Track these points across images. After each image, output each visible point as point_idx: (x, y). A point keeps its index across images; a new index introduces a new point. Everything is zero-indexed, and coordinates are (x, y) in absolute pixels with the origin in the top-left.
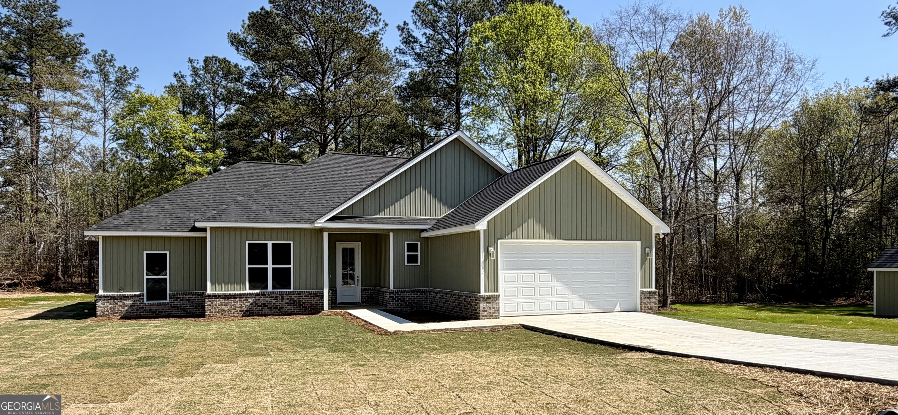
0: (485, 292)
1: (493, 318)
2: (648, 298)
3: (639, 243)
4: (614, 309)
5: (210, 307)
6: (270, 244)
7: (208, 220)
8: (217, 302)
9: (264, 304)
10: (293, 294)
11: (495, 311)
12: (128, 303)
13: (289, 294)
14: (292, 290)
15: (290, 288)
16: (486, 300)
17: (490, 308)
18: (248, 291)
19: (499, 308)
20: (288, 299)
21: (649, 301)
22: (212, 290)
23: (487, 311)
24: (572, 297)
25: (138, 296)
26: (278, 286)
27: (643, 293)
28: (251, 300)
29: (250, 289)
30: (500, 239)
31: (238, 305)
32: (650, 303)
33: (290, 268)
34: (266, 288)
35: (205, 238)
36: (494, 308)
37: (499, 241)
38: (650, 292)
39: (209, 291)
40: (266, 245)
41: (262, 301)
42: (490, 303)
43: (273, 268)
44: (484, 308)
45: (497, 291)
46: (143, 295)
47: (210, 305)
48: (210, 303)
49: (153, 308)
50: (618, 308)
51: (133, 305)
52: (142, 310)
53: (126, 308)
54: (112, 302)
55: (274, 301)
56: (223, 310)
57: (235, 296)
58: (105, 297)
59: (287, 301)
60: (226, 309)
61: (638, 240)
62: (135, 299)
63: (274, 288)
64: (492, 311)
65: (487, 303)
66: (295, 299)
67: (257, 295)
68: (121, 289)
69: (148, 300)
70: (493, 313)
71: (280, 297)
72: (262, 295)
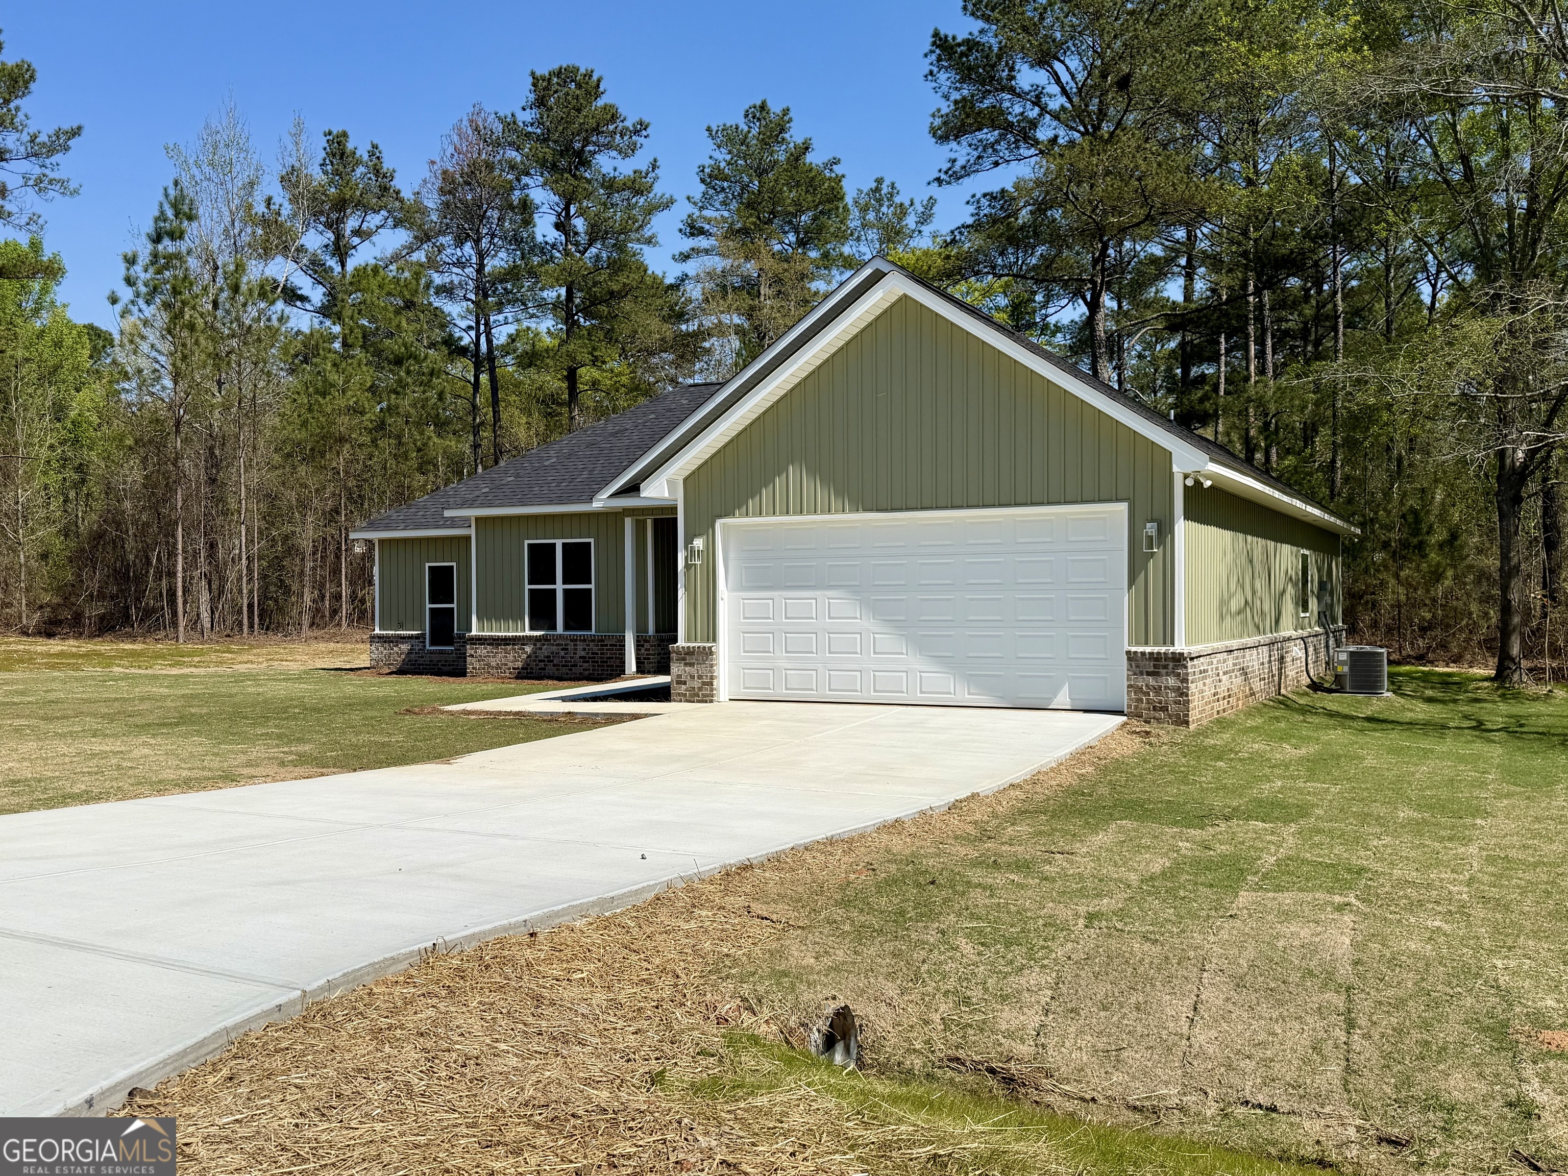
0: (688, 640)
1: (699, 701)
2: (1148, 674)
3: (1121, 509)
4: (1050, 700)
5: (475, 657)
6: (559, 544)
7: (471, 504)
8: (482, 651)
9: (548, 657)
10: (593, 641)
11: (704, 683)
12: (405, 647)
13: (584, 640)
14: (593, 632)
15: (589, 628)
16: (684, 659)
17: (692, 677)
18: (528, 633)
19: (712, 678)
20: (584, 649)
21: (1154, 683)
22: (479, 630)
23: (685, 683)
24: (916, 663)
25: (417, 637)
26: (572, 624)
27: (1131, 657)
28: (528, 649)
29: (532, 628)
30: (720, 517)
31: (510, 657)
32: (1157, 690)
33: (590, 590)
34: (554, 628)
35: (468, 538)
36: (700, 677)
37: (719, 523)
38: (1155, 658)
39: (474, 632)
40: (553, 546)
41: (546, 650)
42: (691, 665)
43: (565, 591)
44: (679, 676)
45: (714, 640)
46: (423, 635)
47: (472, 656)
48: (472, 652)
49: (435, 658)
50: (1063, 698)
51: (410, 652)
52: (421, 661)
53: (403, 656)
54: (386, 645)
55: (562, 653)
56: (489, 665)
57: (506, 641)
58: (380, 637)
59: (583, 654)
60: (494, 664)
61: (1118, 500)
62: (414, 641)
63: (567, 627)
64: (696, 684)
65: (686, 664)
66: (595, 649)
67: (537, 639)
68: (401, 626)
69: (432, 644)
70: (700, 689)
71: (571, 647)
72: (546, 640)
